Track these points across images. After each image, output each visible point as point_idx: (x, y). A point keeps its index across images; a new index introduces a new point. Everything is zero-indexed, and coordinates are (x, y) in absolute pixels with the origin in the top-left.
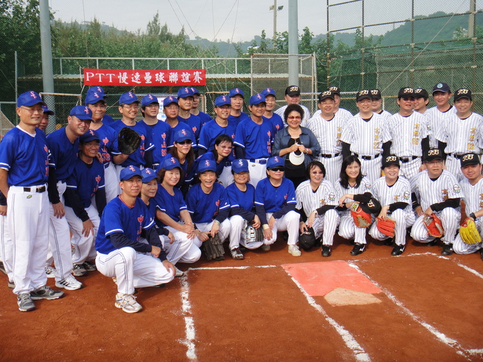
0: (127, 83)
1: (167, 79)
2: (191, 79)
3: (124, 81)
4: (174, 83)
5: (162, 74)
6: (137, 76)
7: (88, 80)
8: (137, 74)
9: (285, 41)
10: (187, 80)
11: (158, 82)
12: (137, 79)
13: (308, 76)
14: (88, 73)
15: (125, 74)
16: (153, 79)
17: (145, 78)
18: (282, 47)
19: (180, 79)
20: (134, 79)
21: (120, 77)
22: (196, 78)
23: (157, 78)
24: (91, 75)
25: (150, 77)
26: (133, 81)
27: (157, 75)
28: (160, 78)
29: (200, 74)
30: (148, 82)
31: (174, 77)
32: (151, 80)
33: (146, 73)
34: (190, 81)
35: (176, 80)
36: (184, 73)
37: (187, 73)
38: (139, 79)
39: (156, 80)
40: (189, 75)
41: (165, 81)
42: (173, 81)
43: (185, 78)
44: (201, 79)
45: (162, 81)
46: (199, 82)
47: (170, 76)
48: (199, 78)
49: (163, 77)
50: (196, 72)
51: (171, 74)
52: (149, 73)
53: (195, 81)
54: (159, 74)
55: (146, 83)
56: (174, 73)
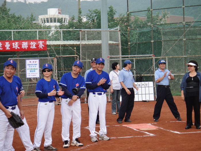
1: (20, 46)
2: (37, 46)
4: (25, 49)
5: (17, 43)
6: (0, 44)
9: (96, 16)
10: (34, 47)
11: (15, 49)
13: (114, 43)
16: (11, 46)
17: (6, 46)
18: (94, 20)
19: (29, 46)
22: (40, 45)
23: (13, 45)
27: (13, 44)
28: (16, 45)
29: (43, 43)
30: (8, 48)
31: (25, 45)
32: (10, 47)
33: (6, 43)
34: (36, 48)
35: (26, 47)
36: (32, 42)
37: (34, 42)
38: (1, 47)
39: (13, 47)
40: (36, 43)
41: (19, 48)
42: (24, 48)
43: (32, 45)
44: (44, 46)
45: (17, 48)
46: (42, 48)
47: (22, 44)
48: (42, 45)
49: (18, 45)
50: (40, 41)
51: (23, 43)
52: (8, 43)
53: (39, 47)
54: (15, 43)
55: (6, 49)
56: (25, 42)
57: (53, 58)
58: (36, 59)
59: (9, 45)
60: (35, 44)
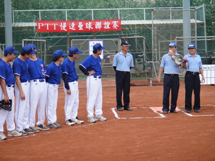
0: (66, 30)
1: (93, 26)
2: (111, 26)
3: (64, 29)
5: (90, 23)
6: (73, 25)
7: (39, 28)
8: (73, 23)
10: (108, 27)
11: (88, 29)
12: (73, 27)
14: (39, 24)
15: (65, 24)
16: (84, 27)
17: (79, 26)
19: (103, 26)
20: (71, 27)
21: (61, 26)
22: (114, 26)
23: (86, 26)
24: (42, 25)
25: (82, 26)
26: (70, 28)
27: (87, 24)
28: (89, 26)
29: (117, 23)
30: (81, 29)
31: (98, 25)
32: (82, 28)
33: (79, 23)
34: (110, 28)
35: (100, 27)
36: (105, 22)
37: (108, 22)
38: (74, 27)
39: (86, 28)
40: (110, 23)
41: (92, 28)
42: (98, 28)
43: (106, 25)
44: (118, 26)
45: (90, 28)
46: (116, 28)
47: (96, 25)
48: (116, 25)
49: (91, 25)
50: (114, 21)
51: (96, 23)
52: (81, 23)
53: (113, 27)
54: (88, 23)
55: (79, 29)
56: (99, 22)
57: (117, 39)
58: (100, 40)
59: (82, 25)
60: (108, 24)
